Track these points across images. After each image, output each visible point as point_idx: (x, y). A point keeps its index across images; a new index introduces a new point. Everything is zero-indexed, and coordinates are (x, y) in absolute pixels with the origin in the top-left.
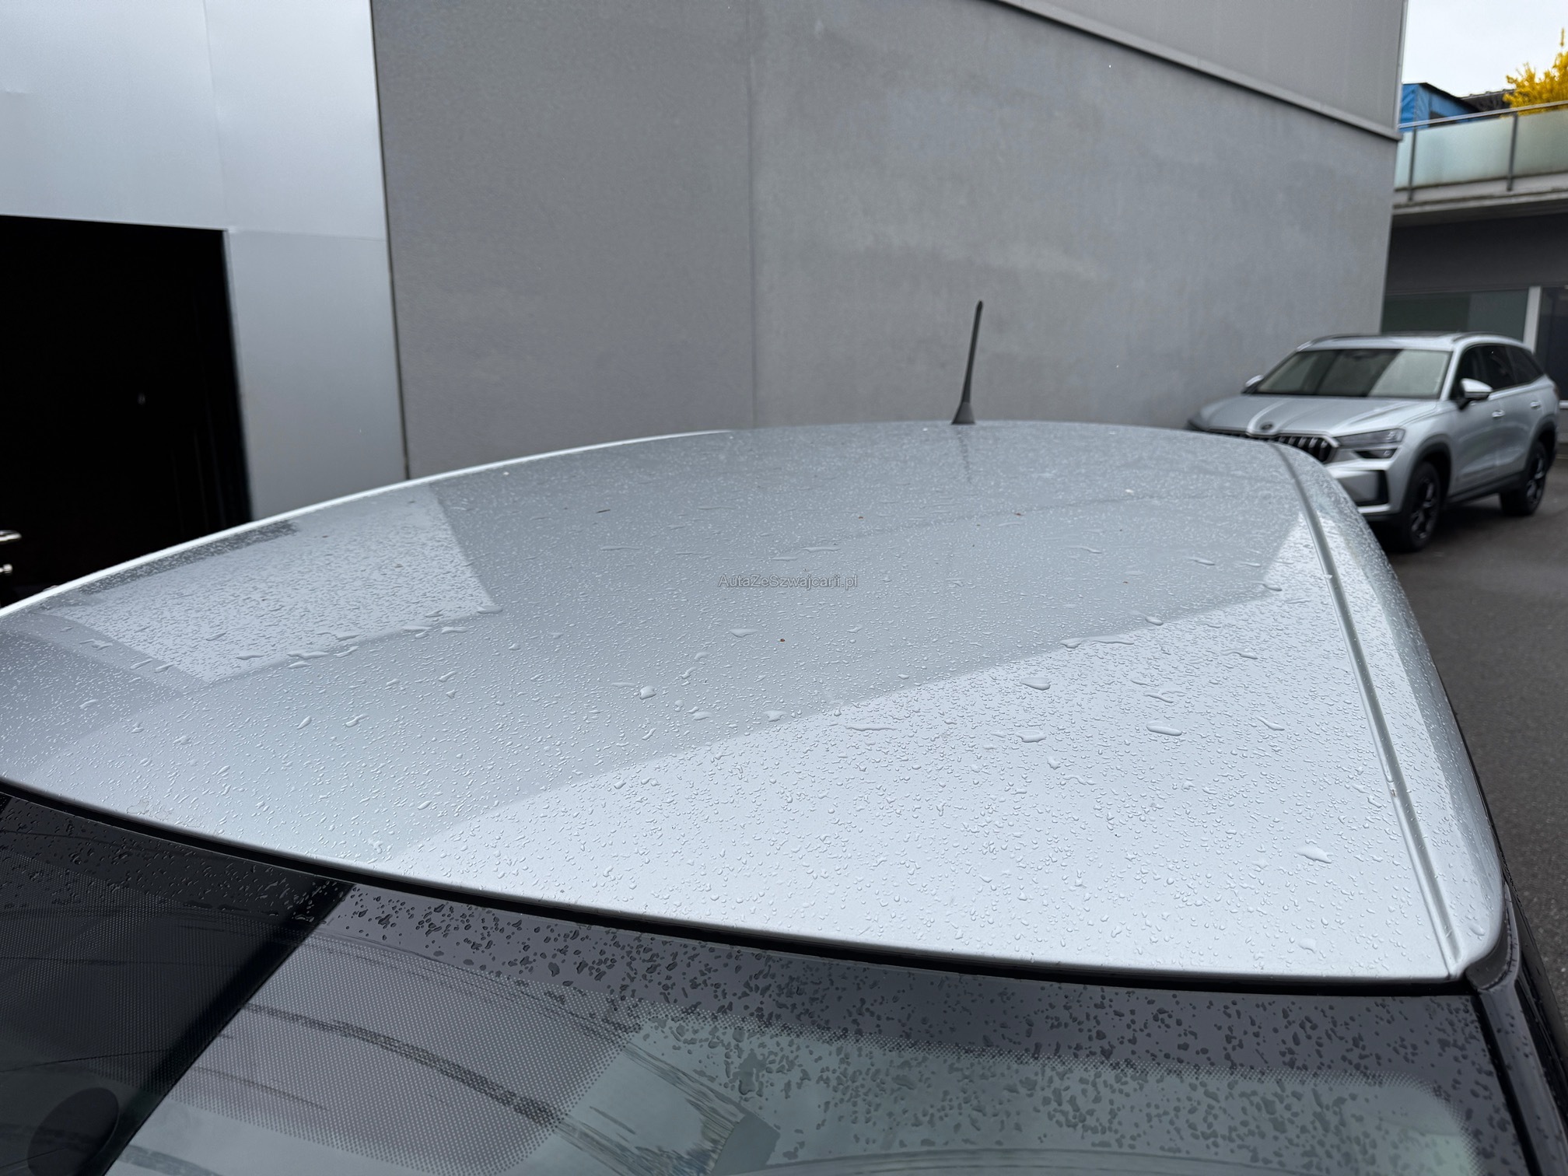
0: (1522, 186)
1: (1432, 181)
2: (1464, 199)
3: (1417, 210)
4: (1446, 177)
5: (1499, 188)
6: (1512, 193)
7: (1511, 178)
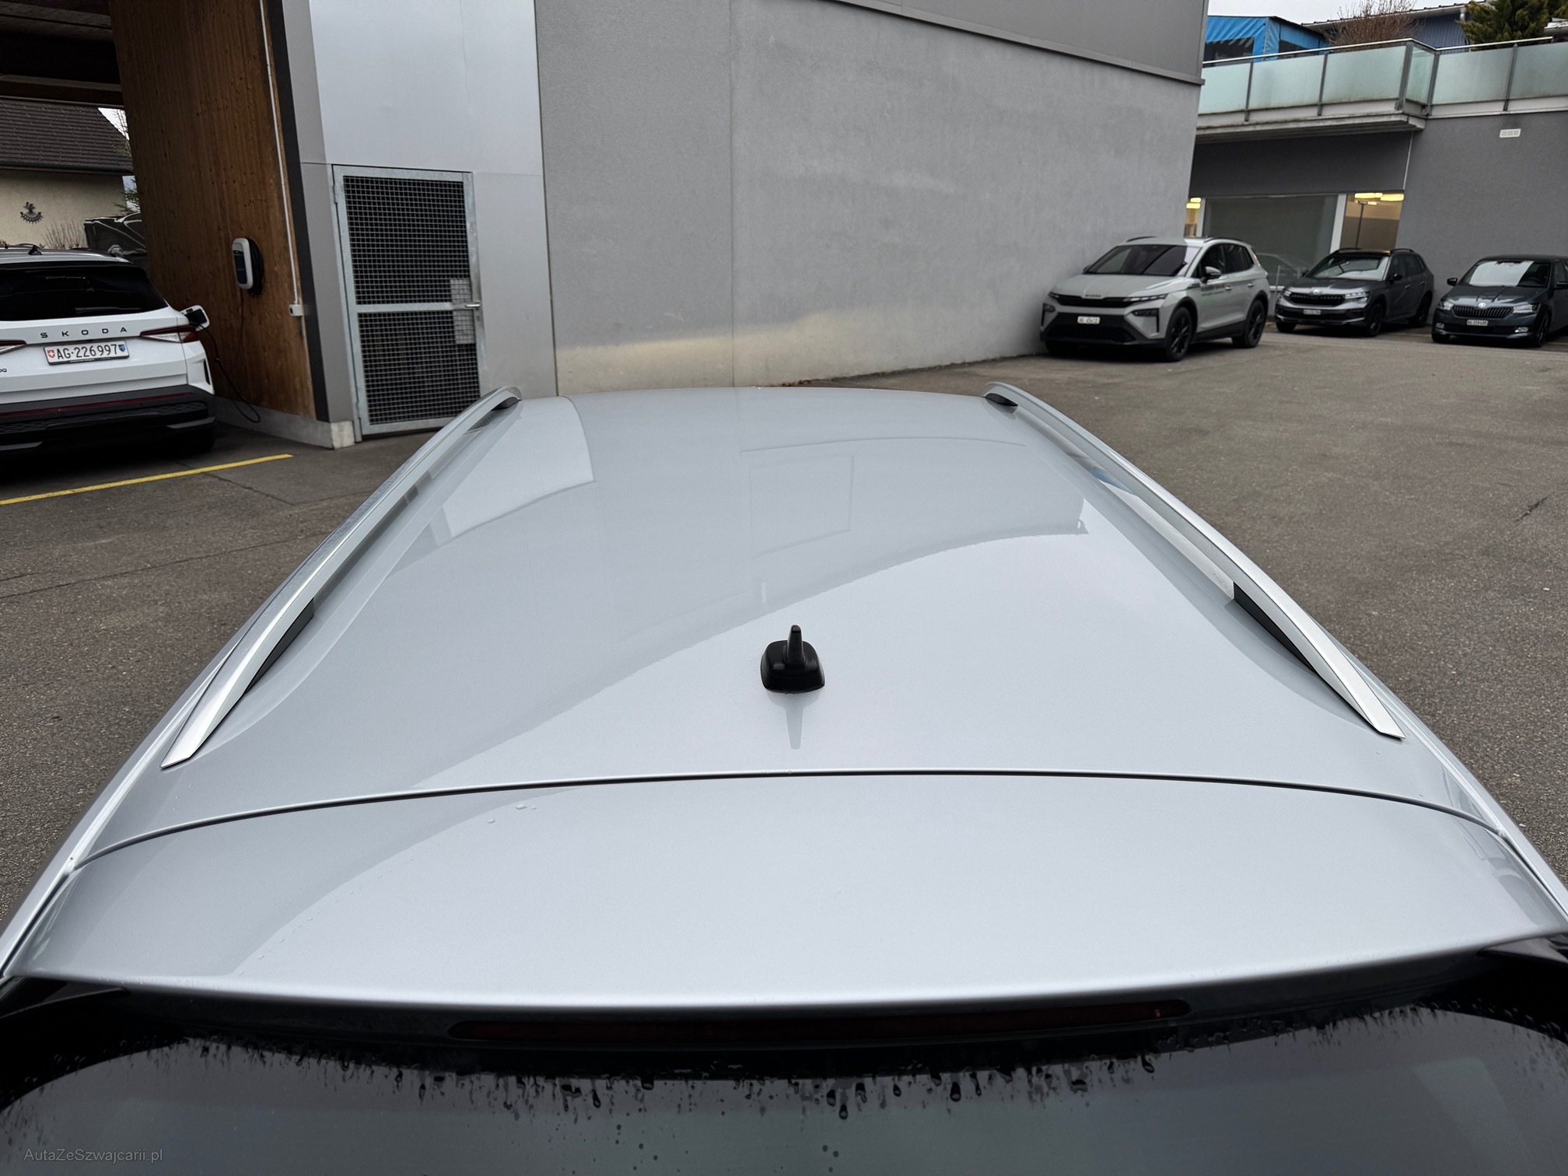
0: (1328, 113)
1: (1263, 106)
2: (1286, 122)
3: (1251, 129)
4: (1273, 104)
5: (1312, 113)
6: (1320, 118)
7: (1321, 106)
